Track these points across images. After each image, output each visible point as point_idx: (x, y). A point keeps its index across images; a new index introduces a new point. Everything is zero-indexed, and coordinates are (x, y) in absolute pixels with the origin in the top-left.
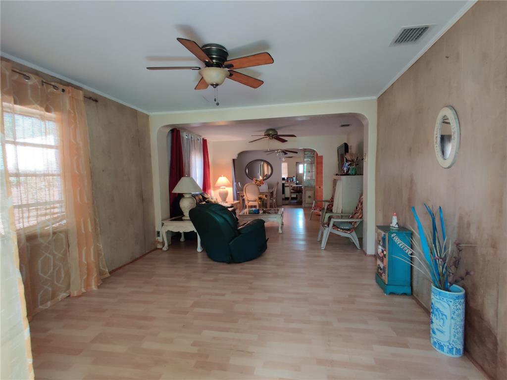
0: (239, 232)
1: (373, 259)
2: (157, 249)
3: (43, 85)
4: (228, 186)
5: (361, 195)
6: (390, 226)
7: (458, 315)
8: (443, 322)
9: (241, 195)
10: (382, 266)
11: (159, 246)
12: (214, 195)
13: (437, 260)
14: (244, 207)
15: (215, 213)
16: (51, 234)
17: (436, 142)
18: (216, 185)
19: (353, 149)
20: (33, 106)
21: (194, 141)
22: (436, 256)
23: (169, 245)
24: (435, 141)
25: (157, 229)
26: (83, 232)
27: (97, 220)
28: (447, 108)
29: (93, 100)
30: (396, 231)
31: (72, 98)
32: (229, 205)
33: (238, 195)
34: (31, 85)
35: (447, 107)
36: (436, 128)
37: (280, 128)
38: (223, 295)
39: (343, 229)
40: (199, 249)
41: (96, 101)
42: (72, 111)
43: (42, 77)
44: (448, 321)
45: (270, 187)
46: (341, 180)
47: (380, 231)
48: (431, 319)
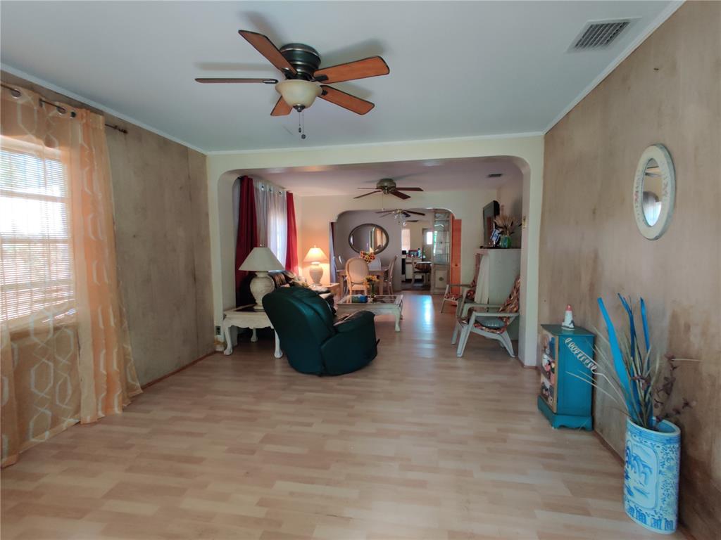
0: (336, 329)
1: (534, 373)
2: (216, 352)
3: (41, 105)
4: (322, 261)
5: (518, 277)
6: (561, 326)
7: (669, 468)
8: (646, 478)
9: (341, 274)
10: (548, 385)
11: (219, 348)
12: (302, 275)
13: (637, 381)
14: (346, 292)
15: (300, 301)
16: (52, 331)
17: (636, 200)
18: (305, 260)
19: (506, 210)
20: (26, 137)
21: (274, 195)
22: (636, 375)
23: (234, 348)
24: (635, 197)
25: (216, 324)
26: (102, 326)
27: (124, 310)
28: (654, 147)
29: (120, 130)
30: (571, 334)
31: (87, 127)
32: (324, 290)
33: (337, 274)
34: (22, 105)
35: (654, 145)
36: (636, 178)
37: (400, 178)
38: (310, 425)
39: (490, 328)
40: (278, 353)
41: (125, 132)
42: (86, 146)
43: (39, 93)
44: (654, 478)
45: (384, 263)
46: (487, 254)
47: (545, 332)
48: (626, 472)
